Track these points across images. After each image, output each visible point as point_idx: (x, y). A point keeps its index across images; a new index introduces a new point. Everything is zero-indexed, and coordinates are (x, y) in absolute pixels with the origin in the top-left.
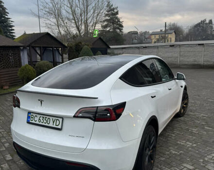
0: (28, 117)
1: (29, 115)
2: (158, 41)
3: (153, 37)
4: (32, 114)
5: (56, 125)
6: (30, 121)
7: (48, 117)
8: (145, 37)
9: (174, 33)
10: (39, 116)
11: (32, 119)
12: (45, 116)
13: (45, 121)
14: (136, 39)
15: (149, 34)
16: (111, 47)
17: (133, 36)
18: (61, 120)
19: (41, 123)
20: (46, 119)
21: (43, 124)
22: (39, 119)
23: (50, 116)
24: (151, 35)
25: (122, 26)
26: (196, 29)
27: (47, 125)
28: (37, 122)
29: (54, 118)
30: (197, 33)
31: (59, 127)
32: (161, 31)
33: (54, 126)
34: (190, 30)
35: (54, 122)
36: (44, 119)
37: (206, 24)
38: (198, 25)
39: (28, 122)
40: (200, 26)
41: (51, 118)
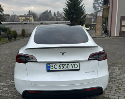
0: (48, 67)
1: (48, 65)
2: (24, 20)
3: (20, 18)
4: (50, 64)
5: (75, 68)
6: (50, 70)
7: (67, 64)
8: (15, 18)
9: (32, 17)
10: (58, 65)
11: (52, 68)
12: (64, 64)
13: (65, 67)
14: (9, 19)
15: (17, 16)
16: (2, 23)
17: (7, 17)
18: (78, 64)
19: (61, 69)
20: (66, 65)
21: (64, 69)
22: (59, 67)
23: (69, 62)
24: (19, 17)
25: (3, 10)
26: (43, 15)
27: (67, 69)
28: (58, 69)
29: (72, 64)
30: (44, 17)
31: (78, 68)
32: (25, 15)
33: (74, 68)
34: (40, 15)
35: (72, 66)
36: (64, 66)
37: (48, 12)
38: (44, 13)
39: (48, 71)
40: (45, 14)
41: (70, 64)
